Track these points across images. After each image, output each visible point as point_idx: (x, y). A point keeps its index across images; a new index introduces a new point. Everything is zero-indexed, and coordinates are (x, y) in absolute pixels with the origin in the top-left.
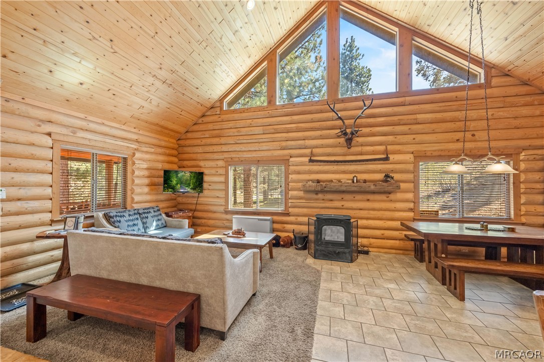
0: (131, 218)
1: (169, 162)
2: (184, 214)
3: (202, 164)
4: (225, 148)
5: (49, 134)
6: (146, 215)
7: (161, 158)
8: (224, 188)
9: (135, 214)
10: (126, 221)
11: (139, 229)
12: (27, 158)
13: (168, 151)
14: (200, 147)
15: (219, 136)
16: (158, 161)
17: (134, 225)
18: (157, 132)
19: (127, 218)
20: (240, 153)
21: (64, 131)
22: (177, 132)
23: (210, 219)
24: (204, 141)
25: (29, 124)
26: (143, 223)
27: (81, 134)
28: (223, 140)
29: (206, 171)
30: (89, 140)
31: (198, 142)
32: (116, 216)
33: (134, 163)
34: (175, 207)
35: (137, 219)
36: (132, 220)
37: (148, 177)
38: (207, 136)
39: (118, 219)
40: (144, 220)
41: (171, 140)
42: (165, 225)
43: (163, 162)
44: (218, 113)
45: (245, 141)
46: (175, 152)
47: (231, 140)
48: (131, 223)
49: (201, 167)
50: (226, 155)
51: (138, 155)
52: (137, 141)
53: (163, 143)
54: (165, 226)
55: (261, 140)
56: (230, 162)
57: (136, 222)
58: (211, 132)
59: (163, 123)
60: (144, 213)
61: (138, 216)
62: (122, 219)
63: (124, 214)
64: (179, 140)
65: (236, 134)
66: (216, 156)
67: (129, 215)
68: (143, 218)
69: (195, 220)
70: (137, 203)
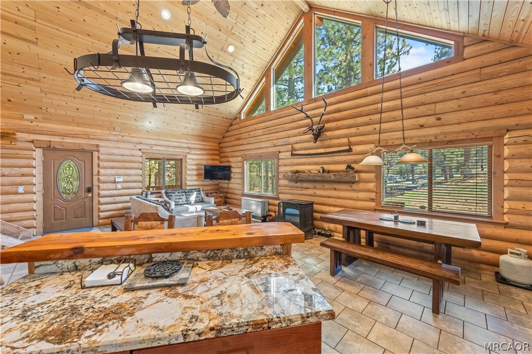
0: (179, 194)
1: (212, 160)
2: (217, 195)
3: (230, 159)
4: (242, 148)
5: (140, 150)
6: (189, 193)
7: (205, 157)
8: (241, 177)
9: (182, 192)
10: (175, 196)
11: (182, 201)
12: (131, 162)
13: (211, 152)
14: (229, 148)
15: (239, 139)
16: (203, 159)
17: (180, 198)
18: (202, 141)
19: (177, 194)
20: (250, 151)
21: (147, 147)
22: (217, 139)
23: (235, 199)
24: (232, 143)
25: (131, 146)
26: (187, 198)
27: (155, 148)
28: (241, 142)
29: (232, 165)
30: (160, 150)
31: (228, 144)
32: (170, 193)
33: (186, 162)
34: (218, 190)
35: (183, 195)
36: (179, 196)
37: (196, 170)
38: (233, 139)
39: (171, 194)
40: (188, 197)
41: (214, 144)
42: (201, 200)
43: (208, 160)
44: (238, 122)
45: (252, 142)
46: (217, 152)
47: (245, 142)
48: (178, 197)
49: (230, 162)
50: (243, 153)
51: (189, 156)
52: (189, 148)
53: (207, 147)
54: (202, 202)
55: (261, 140)
56: (245, 158)
57: (181, 197)
58: (234, 136)
59: (203, 134)
60: (188, 192)
61: (184, 194)
62: (173, 195)
63: (175, 192)
64: (220, 143)
65: (248, 137)
66: (237, 154)
67: (178, 193)
68: (187, 195)
69: (226, 199)
70: (188, 186)
